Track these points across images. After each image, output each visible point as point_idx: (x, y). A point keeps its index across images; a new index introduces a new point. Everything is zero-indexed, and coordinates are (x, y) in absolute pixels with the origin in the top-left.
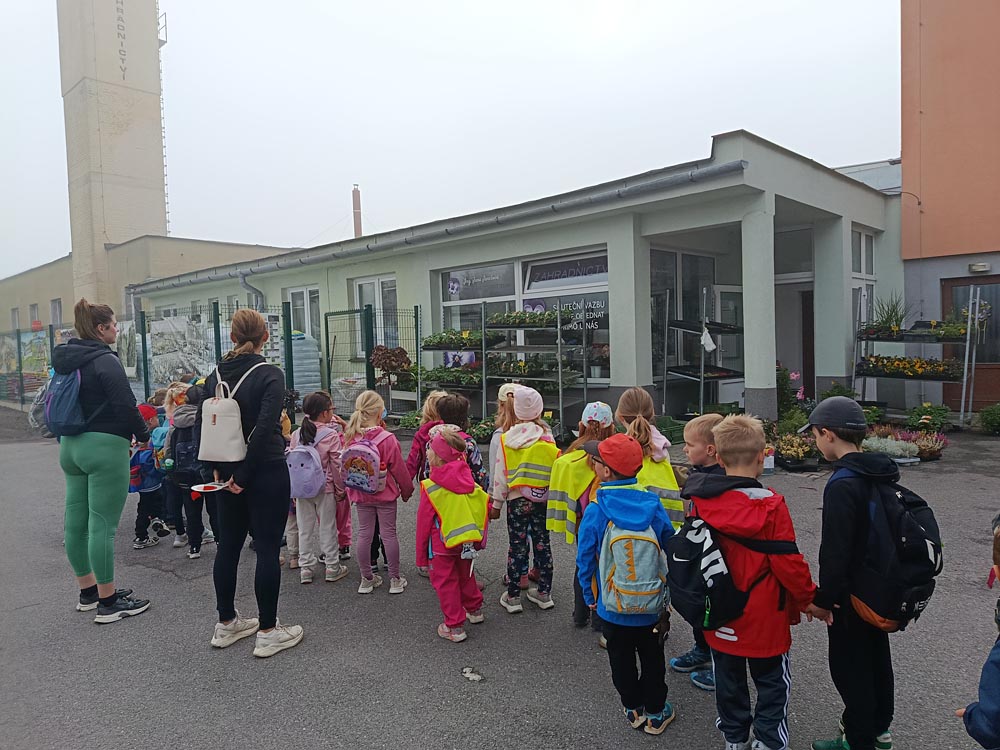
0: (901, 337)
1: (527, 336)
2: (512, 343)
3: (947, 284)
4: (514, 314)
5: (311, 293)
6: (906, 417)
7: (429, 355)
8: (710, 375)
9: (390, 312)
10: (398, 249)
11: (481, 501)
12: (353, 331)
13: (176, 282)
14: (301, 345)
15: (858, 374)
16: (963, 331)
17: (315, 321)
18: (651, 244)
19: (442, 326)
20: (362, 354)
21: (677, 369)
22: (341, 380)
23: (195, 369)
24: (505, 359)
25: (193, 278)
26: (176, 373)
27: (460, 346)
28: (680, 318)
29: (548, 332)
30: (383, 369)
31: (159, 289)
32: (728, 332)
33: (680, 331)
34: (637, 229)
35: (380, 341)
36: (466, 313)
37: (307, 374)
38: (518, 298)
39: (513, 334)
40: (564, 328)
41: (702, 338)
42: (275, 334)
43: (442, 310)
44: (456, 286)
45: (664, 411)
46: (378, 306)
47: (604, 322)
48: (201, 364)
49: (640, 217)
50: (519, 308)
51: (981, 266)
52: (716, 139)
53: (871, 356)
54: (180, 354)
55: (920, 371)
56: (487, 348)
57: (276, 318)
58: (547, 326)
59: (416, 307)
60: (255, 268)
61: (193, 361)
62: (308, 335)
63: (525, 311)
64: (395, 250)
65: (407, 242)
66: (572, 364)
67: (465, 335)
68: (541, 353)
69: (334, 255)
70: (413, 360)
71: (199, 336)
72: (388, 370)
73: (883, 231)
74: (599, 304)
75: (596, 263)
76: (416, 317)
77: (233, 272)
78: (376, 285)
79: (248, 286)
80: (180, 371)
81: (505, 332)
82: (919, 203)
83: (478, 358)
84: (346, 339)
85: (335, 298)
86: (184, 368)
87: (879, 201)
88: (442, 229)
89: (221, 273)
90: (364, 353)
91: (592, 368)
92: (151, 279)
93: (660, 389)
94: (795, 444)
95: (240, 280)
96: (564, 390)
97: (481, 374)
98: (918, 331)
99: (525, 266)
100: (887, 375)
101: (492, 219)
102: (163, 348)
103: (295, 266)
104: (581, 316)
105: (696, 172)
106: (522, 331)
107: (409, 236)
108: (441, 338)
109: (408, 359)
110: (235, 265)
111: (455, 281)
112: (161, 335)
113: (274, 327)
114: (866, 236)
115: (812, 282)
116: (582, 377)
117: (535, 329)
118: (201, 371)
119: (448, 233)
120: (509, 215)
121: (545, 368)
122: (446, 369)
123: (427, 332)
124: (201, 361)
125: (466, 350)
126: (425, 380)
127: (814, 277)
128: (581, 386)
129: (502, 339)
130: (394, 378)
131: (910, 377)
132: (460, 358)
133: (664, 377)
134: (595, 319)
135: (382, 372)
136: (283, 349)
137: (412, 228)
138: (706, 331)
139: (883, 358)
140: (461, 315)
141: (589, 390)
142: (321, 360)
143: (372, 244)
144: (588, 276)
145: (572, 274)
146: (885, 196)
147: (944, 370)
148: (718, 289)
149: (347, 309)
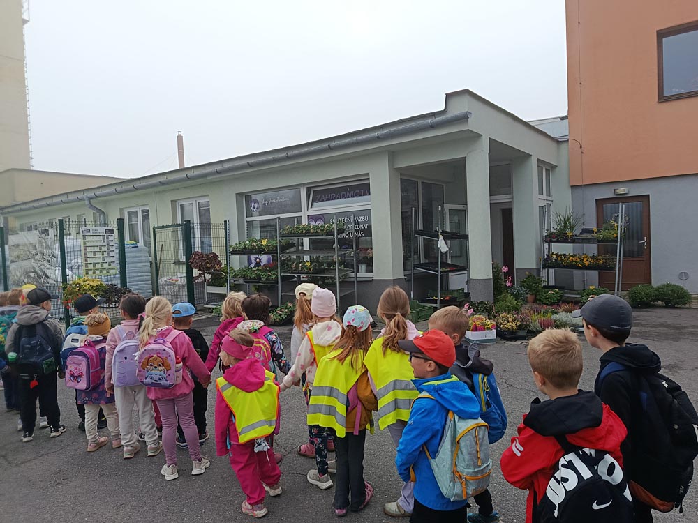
0: (573, 240)
1: (311, 242)
2: (300, 248)
3: (600, 202)
4: (301, 227)
5: (143, 212)
6: (578, 296)
7: (236, 258)
8: (444, 269)
9: (206, 226)
10: (211, 177)
11: (271, 393)
12: (176, 240)
13: (35, 204)
14: (135, 252)
15: (545, 267)
16: (615, 235)
17: (146, 233)
18: (401, 174)
19: (246, 236)
20: (183, 258)
21: (420, 265)
22: (166, 278)
23: (45, 273)
24: (295, 259)
25: (49, 201)
26: (29, 277)
27: (260, 251)
28: (421, 228)
29: (326, 239)
30: (200, 270)
31: (21, 210)
32: (456, 238)
33: (422, 238)
34: (391, 162)
35: (198, 249)
36: (264, 226)
37: (139, 274)
38: (304, 214)
39: (300, 241)
40: (339, 236)
41: (439, 243)
42: (111, 244)
43: (246, 224)
44: (256, 205)
45: (412, 297)
46: (196, 221)
47: (368, 232)
48: (49, 269)
49: (393, 154)
50: (305, 222)
51: (622, 190)
52: (449, 96)
53: (553, 253)
54: (33, 261)
55: (587, 263)
56: (281, 252)
57: (112, 232)
58: (327, 235)
59: (225, 222)
60: (98, 193)
61: (43, 267)
62: (141, 244)
63: (309, 224)
64: (208, 178)
65: (217, 172)
66: (345, 263)
67: (264, 242)
68: (322, 255)
69: (160, 182)
70: (224, 262)
71: (47, 247)
72: (204, 270)
73: (556, 166)
74: (364, 219)
75: (361, 188)
76: (225, 229)
77: (80, 196)
78: (194, 204)
79: (92, 207)
80: (33, 275)
81: (295, 240)
82: (581, 147)
83: (275, 260)
84: (171, 247)
85: (162, 215)
86: (35, 272)
87: (555, 145)
88: (244, 162)
89: (71, 197)
90: (184, 257)
91: (360, 266)
92: (16, 203)
93: (409, 280)
94: (510, 320)
95: (87, 202)
96: (340, 283)
97: (277, 272)
98: (585, 236)
99: (308, 190)
100: (564, 267)
101: (283, 155)
102: (18, 257)
103: (130, 191)
104: (351, 227)
105: (435, 120)
106: (308, 239)
107: (219, 168)
108: (245, 245)
109: (219, 261)
110: (83, 191)
111: (256, 202)
112: (17, 246)
113: (110, 238)
114: (546, 169)
115: (512, 202)
116: (353, 272)
117: (317, 238)
118: (49, 274)
119: (249, 165)
120: (296, 152)
121: (325, 266)
122: (249, 269)
123: (234, 241)
124: (49, 266)
125: (264, 254)
126: (233, 277)
127: (513, 198)
128: (352, 280)
129: (292, 245)
130: (208, 276)
131: (580, 268)
132: (260, 260)
133: (411, 272)
134: (362, 230)
135: (199, 272)
136: (117, 256)
137: (221, 162)
138: (441, 237)
139: (561, 255)
140: (260, 227)
141: (358, 282)
142: (151, 264)
143: (190, 174)
144: (355, 198)
145: (344, 197)
146: (558, 142)
147: (603, 262)
148: (447, 207)
149: (171, 223)
